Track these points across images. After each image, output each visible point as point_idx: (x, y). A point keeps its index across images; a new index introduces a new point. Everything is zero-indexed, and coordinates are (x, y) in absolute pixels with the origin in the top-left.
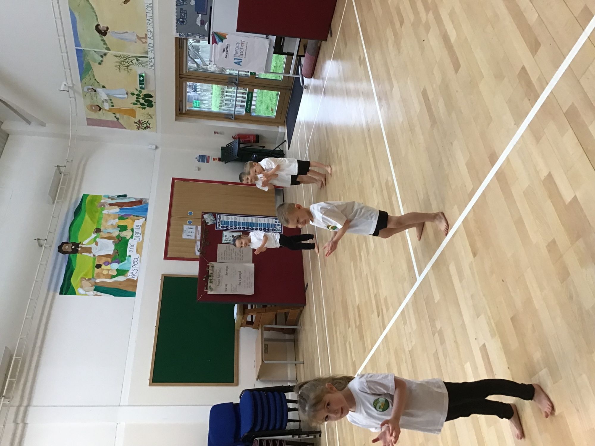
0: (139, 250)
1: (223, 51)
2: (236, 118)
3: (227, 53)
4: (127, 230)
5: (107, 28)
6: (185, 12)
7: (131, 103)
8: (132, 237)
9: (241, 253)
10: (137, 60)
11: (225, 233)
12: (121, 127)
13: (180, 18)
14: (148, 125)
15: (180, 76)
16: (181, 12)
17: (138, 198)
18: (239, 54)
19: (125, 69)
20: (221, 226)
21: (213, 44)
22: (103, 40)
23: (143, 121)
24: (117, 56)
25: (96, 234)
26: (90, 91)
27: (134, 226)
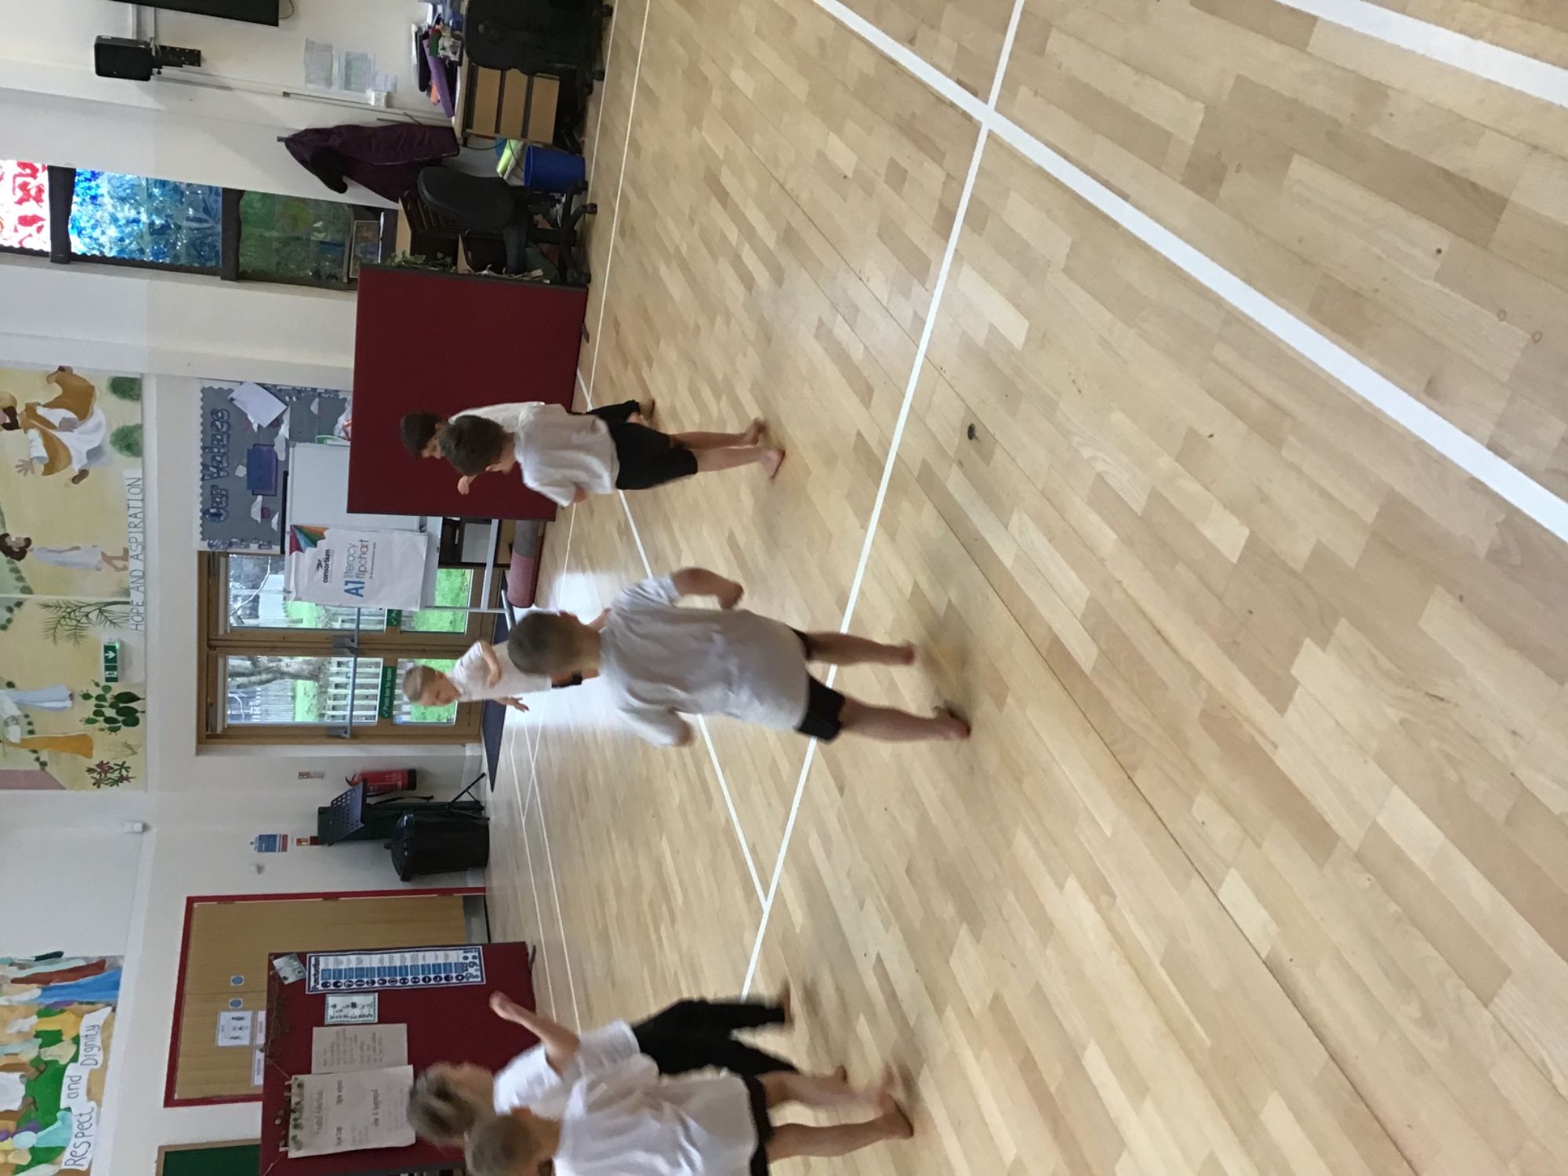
0: (94, 1093)
1: (318, 568)
2: (354, 734)
3: (326, 570)
4: (61, 1041)
5: (28, 541)
6: (224, 493)
7: (81, 721)
8: (75, 1059)
9: (377, 1043)
10: (101, 612)
11: (331, 1000)
12: (55, 785)
13: (209, 506)
14: (124, 773)
15: (212, 643)
16: (214, 492)
17: (93, 958)
18: (356, 570)
19: (68, 636)
20: (321, 982)
21: (291, 552)
23: (111, 765)
24: (50, 606)
27: (82, 1030)
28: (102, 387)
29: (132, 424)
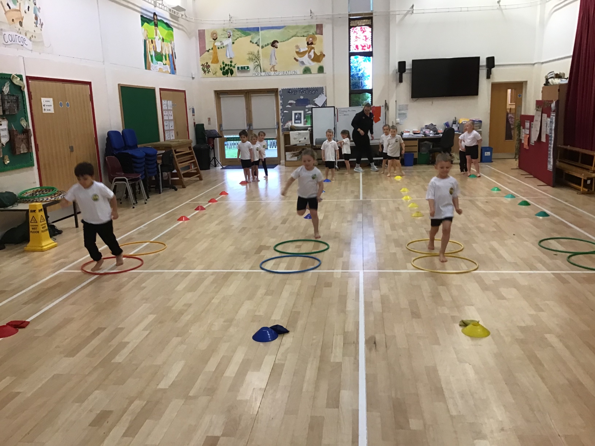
5: (277, 48)
6: (295, 94)
7: (223, 61)
8: (164, 64)
10: (258, 65)
12: (201, 54)
13: (291, 90)
14: (207, 72)
15: (248, 93)
16: (295, 91)
17: (176, 67)
19: (250, 57)
22: (268, 45)
23: (209, 68)
24: (258, 53)
25: (162, 38)
26: (229, 34)
27: (167, 66)
28: (321, 64)
29: (312, 71)
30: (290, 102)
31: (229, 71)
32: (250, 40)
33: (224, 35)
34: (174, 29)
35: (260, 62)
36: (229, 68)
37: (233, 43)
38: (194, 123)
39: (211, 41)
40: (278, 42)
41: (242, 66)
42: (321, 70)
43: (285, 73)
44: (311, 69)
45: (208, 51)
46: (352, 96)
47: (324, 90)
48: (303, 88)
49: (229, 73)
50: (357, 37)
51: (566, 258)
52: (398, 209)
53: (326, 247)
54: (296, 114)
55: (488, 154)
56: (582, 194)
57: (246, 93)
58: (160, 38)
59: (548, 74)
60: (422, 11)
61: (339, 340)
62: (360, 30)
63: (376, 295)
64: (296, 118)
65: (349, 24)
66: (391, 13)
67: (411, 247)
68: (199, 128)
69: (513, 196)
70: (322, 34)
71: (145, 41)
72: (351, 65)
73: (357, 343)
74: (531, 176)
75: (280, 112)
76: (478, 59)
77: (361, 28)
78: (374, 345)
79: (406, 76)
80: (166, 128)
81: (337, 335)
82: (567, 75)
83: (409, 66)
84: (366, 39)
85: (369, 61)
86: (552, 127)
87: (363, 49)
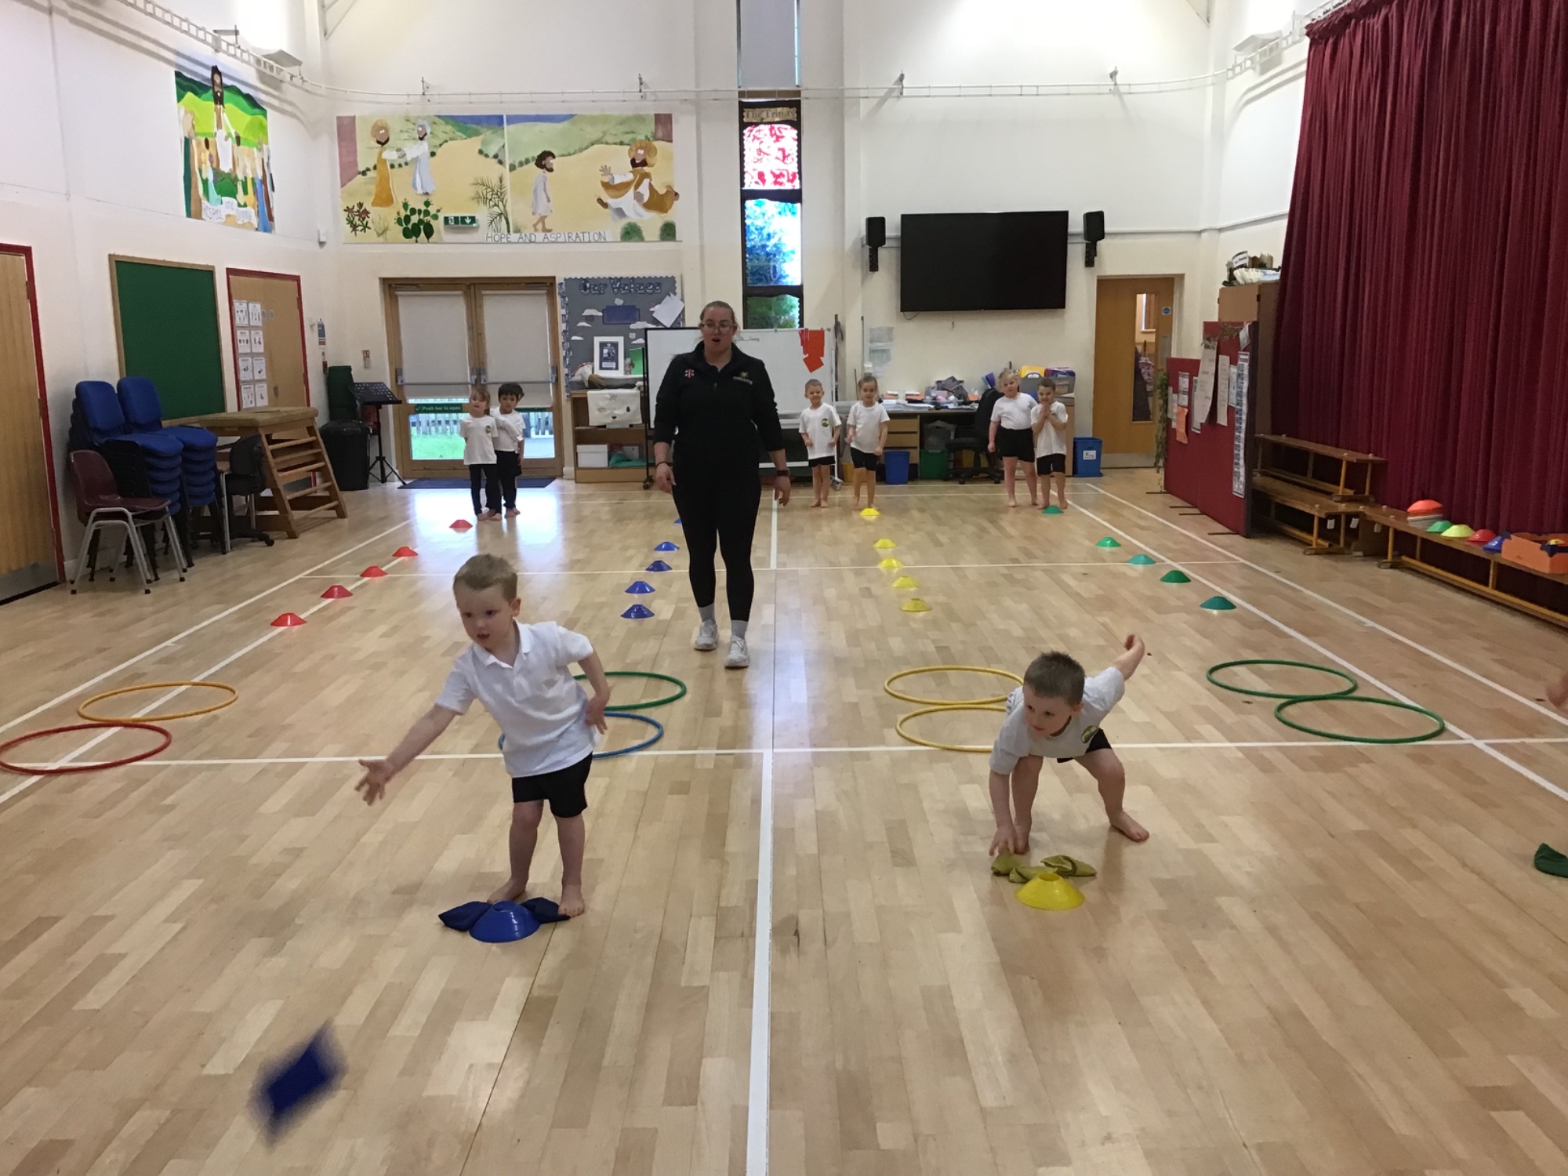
0: (231, 219)
4: (244, 195)
5: (551, 170)
6: (602, 291)
7: (405, 198)
8: (239, 205)
10: (500, 215)
13: (591, 283)
15: (475, 286)
16: (601, 285)
17: (274, 213)
19: (478, 193)
22: (527, 161)
23: (367, 219)
24: (501, 182)
25: (234, 136)
26: (420, 129)
27: (249, 208)
28: (669, 217)
29: (644, 234)
30: (588, 312)
31: (422, 227)
32: (479, 147)
33: (407, 132)
34: (269, 112)
35: (505, 206)
36: (420, 221)
37: (433, 154)
38: (325, 364)
39: (372, 148)
40: (554, 157)
41: (457, 215)
42: (668, 232)
43: (574, 237)
44: (642, 229)
45: (364, 173)
46: (751, 301)
47: (678, 285)
48: (621, 278)
49: (422, 234)
50: (760, 151)
51: (1274, 708)
52: (867, 592)
53: (678, 690)
54: (603, 345)
55: (1090, 455)
56: (1315, 554)
57: (469, 287)
58: (229, 135)
59: (1234, 258)
60: (926, 92)
61: (702, 930)
62: (768, 132)
63: (805, 810)
64: (605, 356)
65: (741, 117)
66: (847, 94)
67: (898, 687)
68: (338, 378)
69: (1149, 560)
70: (671, 141)
71: (187, 142)
72: (748, 222)
73: (750, 935)
74: (1196, 511)
75: (561, 339)
76: (1063, 216)
77: (772, 129)
78: (795, 939)
79: (888, 256)
80: (243, 376)
81: (700, 917)
82: (1278, 262)
83: (892, 229)
84: (785, 157)
85: (794, 214)
86: (1241, 388)
87: (776, 183)
